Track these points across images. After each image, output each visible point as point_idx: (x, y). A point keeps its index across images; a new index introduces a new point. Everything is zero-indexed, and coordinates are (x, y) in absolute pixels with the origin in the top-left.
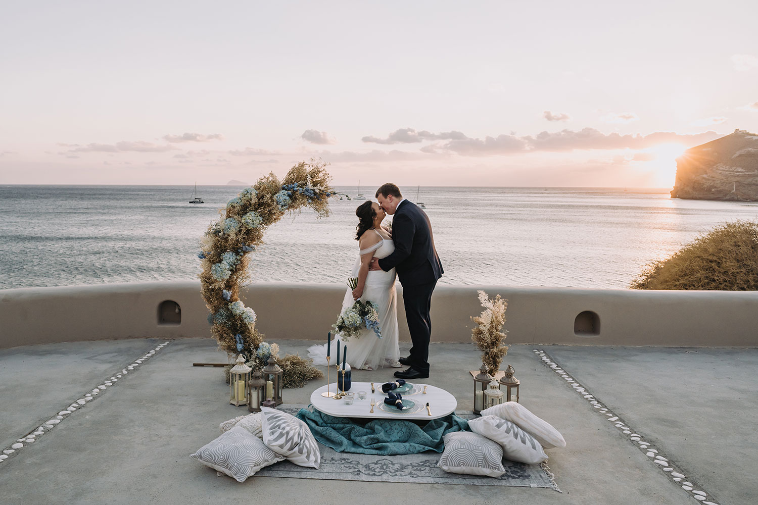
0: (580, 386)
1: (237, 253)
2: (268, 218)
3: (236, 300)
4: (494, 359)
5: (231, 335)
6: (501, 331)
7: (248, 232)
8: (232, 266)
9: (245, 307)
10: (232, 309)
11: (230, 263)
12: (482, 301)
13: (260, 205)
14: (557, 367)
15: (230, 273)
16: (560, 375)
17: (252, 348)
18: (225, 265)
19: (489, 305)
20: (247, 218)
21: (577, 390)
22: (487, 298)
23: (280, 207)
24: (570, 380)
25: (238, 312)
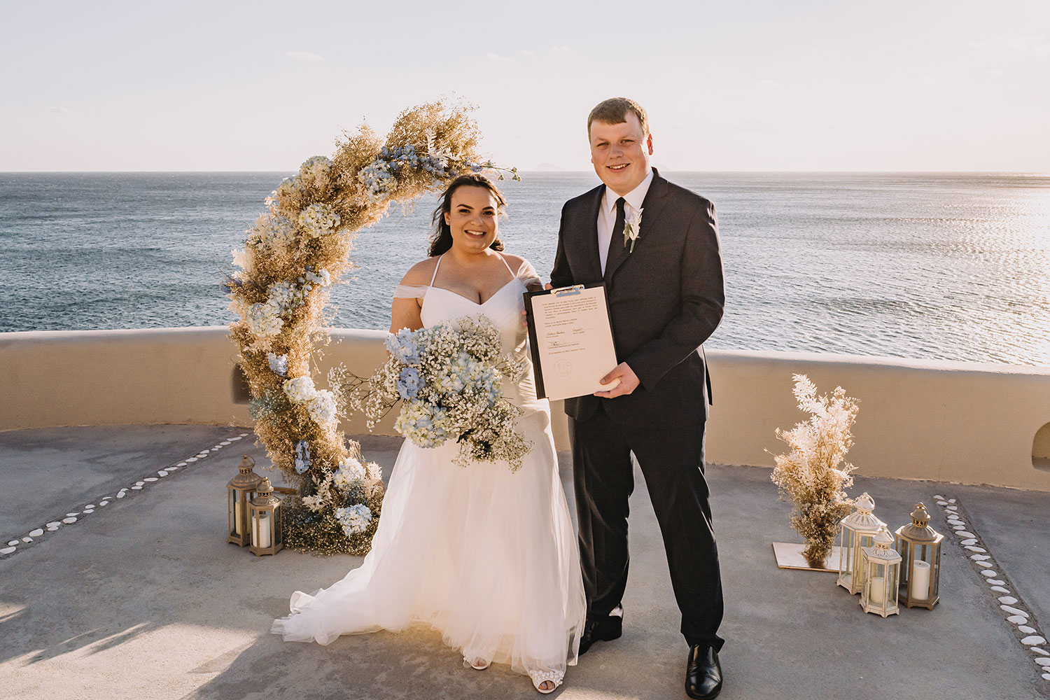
0: (1020, 605)
1: (299, 287)
2: (352, 217)
3: (298, 375)
4: (821, 525)
5: (287, 441)
6: (841, 466)
7: (314, 245)
8: (286, 309)
9: (318, 388)
10: (289, 391)
11: (283, 304)
12: (801, 397)
13: (337, 190)
14: (978, 544)
15: (282, 323)
16: (978, 570)
17: (325, 469)
18: (271, 308)
19: (817, 407)
20: (307, 215)
21: (1010, 619)
22: (812, 390)
23: (370, 193)
24: (998, 586)
25: (298, 399)
